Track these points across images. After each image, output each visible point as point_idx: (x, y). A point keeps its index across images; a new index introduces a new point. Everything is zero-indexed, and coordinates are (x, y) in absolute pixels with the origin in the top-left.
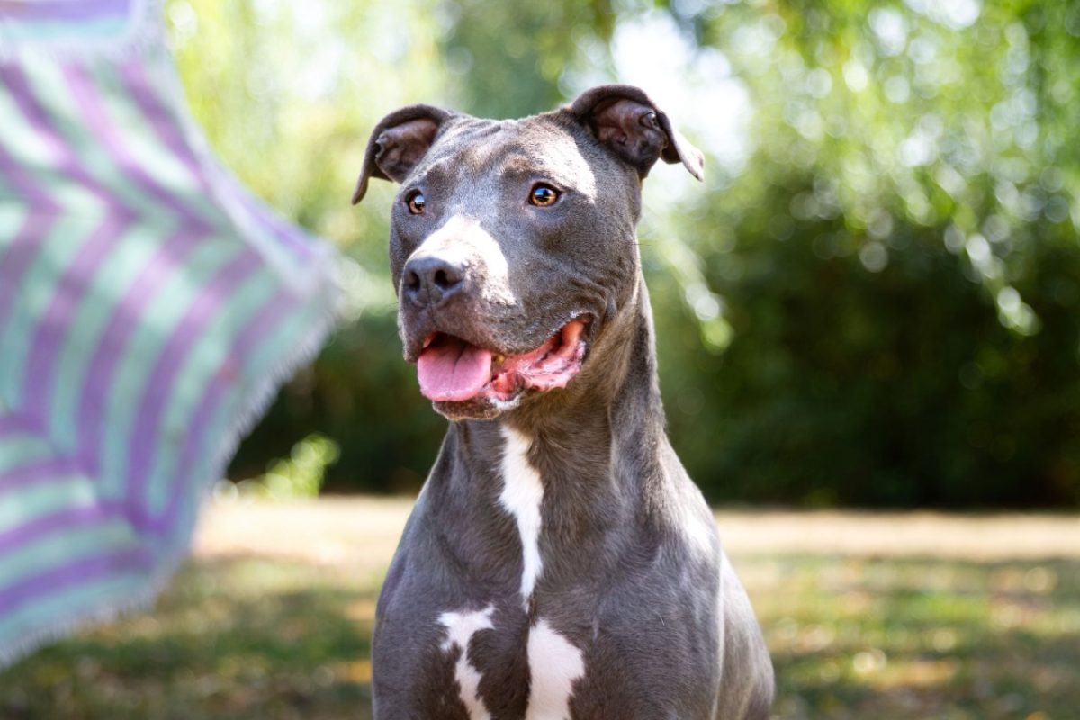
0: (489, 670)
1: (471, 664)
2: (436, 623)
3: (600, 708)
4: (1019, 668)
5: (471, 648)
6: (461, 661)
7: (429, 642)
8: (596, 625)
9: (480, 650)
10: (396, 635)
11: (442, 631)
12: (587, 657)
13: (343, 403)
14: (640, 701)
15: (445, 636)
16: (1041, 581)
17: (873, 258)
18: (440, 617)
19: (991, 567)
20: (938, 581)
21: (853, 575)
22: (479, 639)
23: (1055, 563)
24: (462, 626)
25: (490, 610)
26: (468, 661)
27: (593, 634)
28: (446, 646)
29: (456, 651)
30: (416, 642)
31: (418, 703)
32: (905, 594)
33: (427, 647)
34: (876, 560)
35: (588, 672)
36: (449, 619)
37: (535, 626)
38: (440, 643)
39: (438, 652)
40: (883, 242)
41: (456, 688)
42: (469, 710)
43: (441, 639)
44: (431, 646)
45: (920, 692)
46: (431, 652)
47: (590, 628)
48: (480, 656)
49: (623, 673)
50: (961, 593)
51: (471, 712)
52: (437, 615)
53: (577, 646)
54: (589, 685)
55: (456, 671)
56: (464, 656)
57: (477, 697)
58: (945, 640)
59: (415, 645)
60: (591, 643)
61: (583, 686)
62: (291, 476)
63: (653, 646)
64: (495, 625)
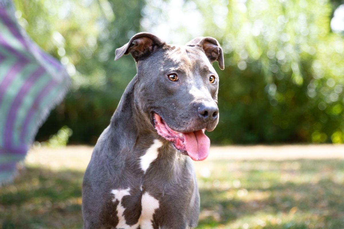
0: (128, 207)
1: (122, 206)
2: (111, 193)
3: (163, 216)
4: (289, 193)
5: (122, 201)
6: (119, 205)
7: (108, 199)
8: (163, 193)
9: (125, 201)
10: (96, 196)
11: (113, 196)
12: (160, 202)
13: (74, 116)
14: (176, 213)
15: (114, 197)
16: (296, 166)
17: (242, 66)
18: (112, 191)
19: (280, 162)
20: (264, 167)
21: (237, 166)
22: (125, 198)
23: (301, 161)
24: (119, 194)
25: (129, 189)
26: (121, 205)
27: (162, 195)
28: (114, 200)
29: (117, 202)
30: (104, 199)
31: (103, 216)
32: (253, 172)
33: (107, 201)
34: (245, 161)
35: (160, 207)
36: (114, 192)
37: (144, 194)
38: (112, 199)
39: (111, 202)
40: (245, 60)
41: (117, 212)
42: (119, 219)
43: (112, 198)
44: (109, 200)
45: (258, 202)
46: (109, 202)
47: (162, 193)
48: (125, 203)
49: (171, 205)
50: (271, 170)
51: (120, 220)
52: (111, 191)
53: (157, 199)
54: (160, 210)
55: (117, 208)
56: (120, 203)
57: (123, 215)
58: (266, 185)
59: (103, 199)
60: (162, 198)
61: (158, 211)
62: (58, 139)
63: (180, 197)
64: (131, 194)
